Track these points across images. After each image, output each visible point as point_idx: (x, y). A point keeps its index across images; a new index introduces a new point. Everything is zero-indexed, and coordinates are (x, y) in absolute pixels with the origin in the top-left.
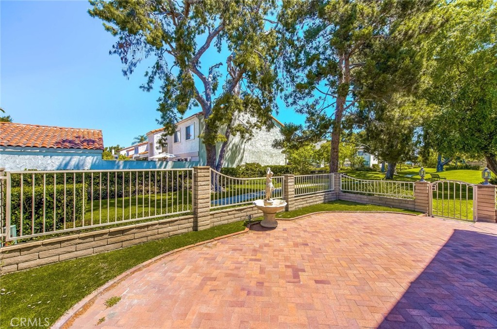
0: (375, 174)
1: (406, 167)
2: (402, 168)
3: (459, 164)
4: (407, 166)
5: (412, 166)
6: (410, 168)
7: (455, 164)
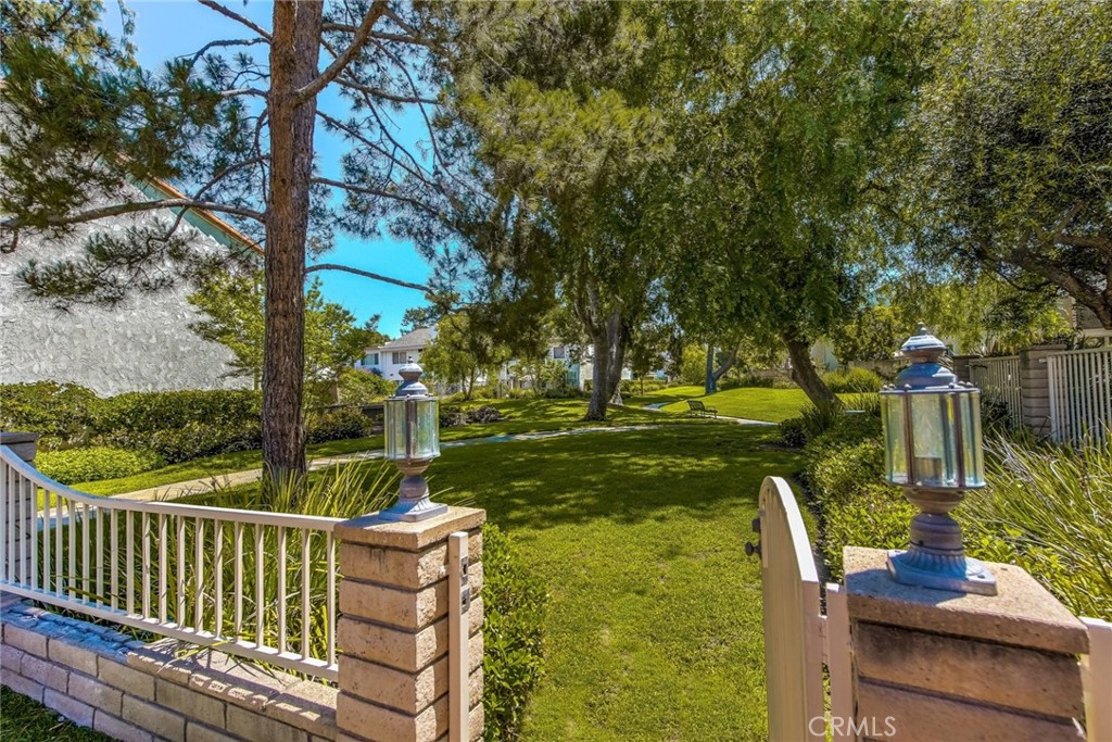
0: (570, 406)
1: (655, 386)
2: (645, 387)
3: (742, 376)
4: (658, 383)
5: (667, 382)
6: (662, 388)
7: (735, 377)
